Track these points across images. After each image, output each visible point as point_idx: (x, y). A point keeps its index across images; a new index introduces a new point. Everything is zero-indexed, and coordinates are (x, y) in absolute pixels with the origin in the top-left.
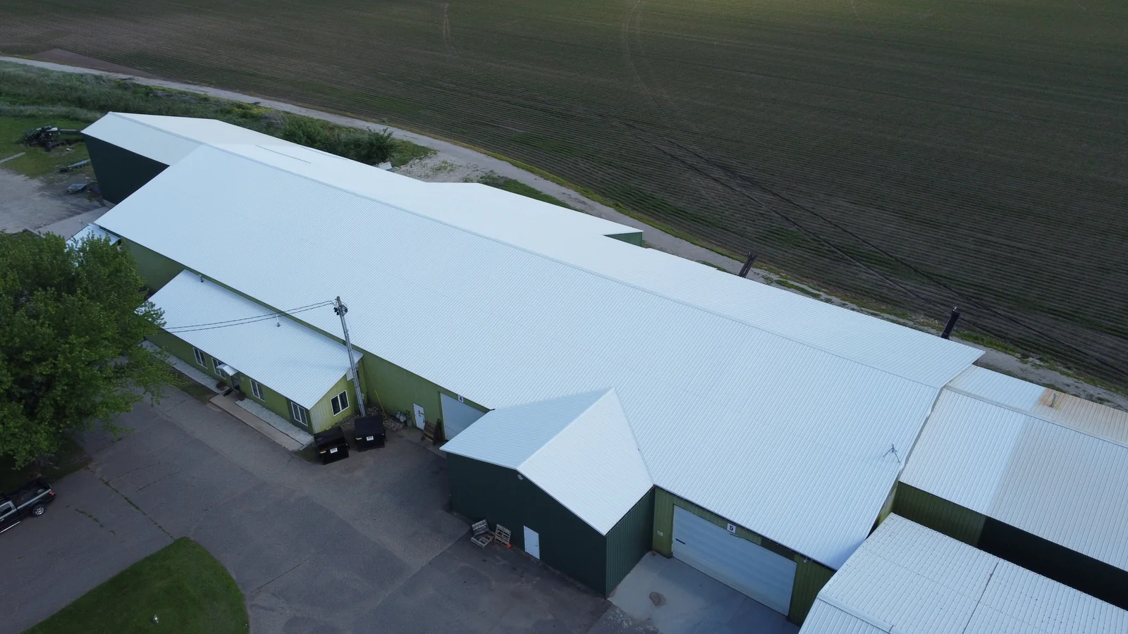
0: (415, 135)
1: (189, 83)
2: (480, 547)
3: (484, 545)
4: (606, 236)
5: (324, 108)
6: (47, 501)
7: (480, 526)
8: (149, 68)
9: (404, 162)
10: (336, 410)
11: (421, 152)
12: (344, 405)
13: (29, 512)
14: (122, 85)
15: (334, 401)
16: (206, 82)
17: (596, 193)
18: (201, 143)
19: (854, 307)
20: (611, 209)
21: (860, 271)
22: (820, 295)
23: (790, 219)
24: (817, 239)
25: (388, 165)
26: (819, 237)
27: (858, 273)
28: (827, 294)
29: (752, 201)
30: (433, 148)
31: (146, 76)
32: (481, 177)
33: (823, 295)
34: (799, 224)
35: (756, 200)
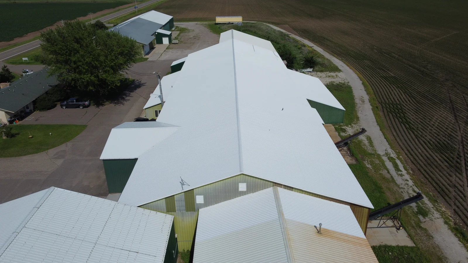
0: (344, 65)
1: (303, 38)
6: (84, 106)
9: (322, 72)
10: (156, 115)
11: (334, 70)
13: (78, 106)
15: (156, 112)
16: (308, 39)
19: (411, 183)
20: (371, 107)
21: (456, 176)
22: (400, 173)
23: (464, 143)
24: (462, 155)
25: (311, 70)
26: (464, 155)
27: (454, 176)
28: (408, 173)
29: (458, 129)
30: (342, 71)
31: (295, 35)
32: (340, 83)
33: (404, 172)
34: (465, 146)
35: (462, 129)
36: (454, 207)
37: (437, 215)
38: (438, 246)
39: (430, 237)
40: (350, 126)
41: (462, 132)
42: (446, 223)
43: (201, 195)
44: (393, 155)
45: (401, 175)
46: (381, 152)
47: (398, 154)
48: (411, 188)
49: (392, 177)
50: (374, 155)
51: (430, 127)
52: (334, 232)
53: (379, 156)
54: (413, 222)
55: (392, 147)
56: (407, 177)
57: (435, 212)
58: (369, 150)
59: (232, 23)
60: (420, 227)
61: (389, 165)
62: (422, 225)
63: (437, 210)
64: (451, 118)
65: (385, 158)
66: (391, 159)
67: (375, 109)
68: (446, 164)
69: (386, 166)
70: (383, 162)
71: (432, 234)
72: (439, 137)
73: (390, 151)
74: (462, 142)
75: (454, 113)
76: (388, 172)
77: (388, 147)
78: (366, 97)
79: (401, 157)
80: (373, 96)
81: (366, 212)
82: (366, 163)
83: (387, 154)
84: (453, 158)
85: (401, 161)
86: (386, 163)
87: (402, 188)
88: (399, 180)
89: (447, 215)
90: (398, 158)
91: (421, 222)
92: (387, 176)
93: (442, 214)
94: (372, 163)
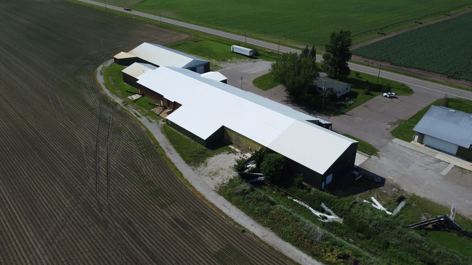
40: (163, 125)
44: (138, 118)
46: (144, 118)
50: (146, 116)
53: (144, 116)
56: (132, 112)
58: (148, 117)
61: (139, 114)
65: (141, 115)
66: (139, 116)
70: (141, 114)
73: (140, 120)
76: (138, 111)
82: (147, 111)
83: (141, 118)
85: (134, 117)
86: (140, 114)
88: (134, 110)
90: (136, 118)
92: (138, 110)
94: (145, 112)
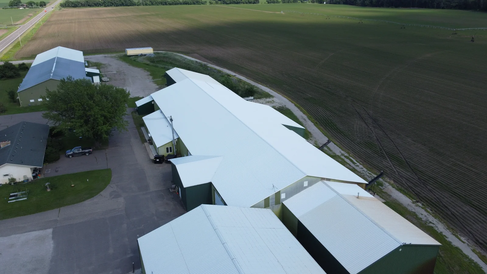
0: (271, 91)
1: (222, 67)
2: (170, 191)
3: (171, 191)
4: (283, 125)
5: (253, 80)
6: (90, 153)
7: (174, 186)
8: (215, 62)
9: (259, 98)
10: (168, 151)
11: (268, 96)
12: (171, 151)
13: (84, 154)
14: (201, 65)
15: (167, 149)
16: (226, 67)
17: (314, 118)
18: (188, 78)
19: (365, 170)
20: (313, 124)
21: (385, 161)
22: (356, 164)
23: (379, 140)
24: (382, 148)
25: (252, 98)
26: (383, 148)
27: (384, 162)
28: (361, 164)
29: (371, 132)
30: (275, 96)
31: (212, 64)
32: (279, 107)
33: (358, 164)
34: (380, 142)
35: (373, 132)
36: (393, 179)
37: (387, 184)
38: (395, 199)
39: (390, 196)
41: (374, 133)
42: (393, 187)
43: (284, 193)
45: (358, 166)
46: (339, 154)
47: (348, 153)
48: (367, 172)
49: (353, 168)
50: (336, 156)
51: (356, 133)
52: (362, 197)
53: (339, 157)
54: (378, 190)
55: (342, 150)
56: (361, 166)
57: (386, 183)
58: (331, 153)
59: (145, 55)
60: (383, 192)
62: (383, 191)
63: (386, 182)
64: (364, 125)
65: (343, 157)
66: (347, 157)
67: (315, 124)
68: (376, 155)
69: (347, 162)
70: (343, 160)
71: (390, 194)
72: (364, 139)
74: (378, 140)
75: (364, 121)
76: (350, 165)
77: (340, 150)
78: (305, 117)
79: (351, 155)
80: (308, 114)
81: (364, 185)
83: (342, 155)
84: (378, 151)
85: (352, 157)
86: (345, 160)
87: (362, 173)
88: (358, 169)
89: (392, 183)
91: (382, 189)
92: (351, 168)
93: (389, 183)
